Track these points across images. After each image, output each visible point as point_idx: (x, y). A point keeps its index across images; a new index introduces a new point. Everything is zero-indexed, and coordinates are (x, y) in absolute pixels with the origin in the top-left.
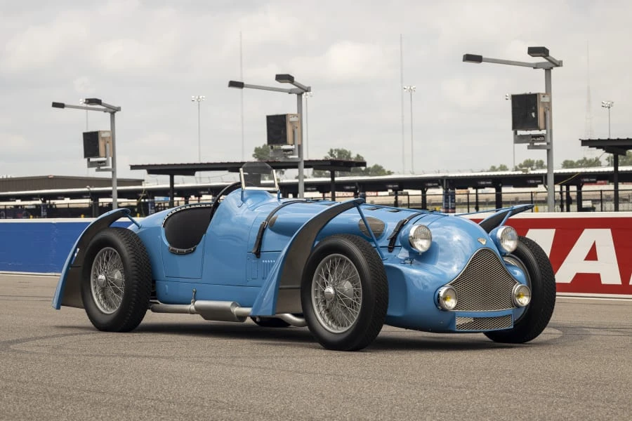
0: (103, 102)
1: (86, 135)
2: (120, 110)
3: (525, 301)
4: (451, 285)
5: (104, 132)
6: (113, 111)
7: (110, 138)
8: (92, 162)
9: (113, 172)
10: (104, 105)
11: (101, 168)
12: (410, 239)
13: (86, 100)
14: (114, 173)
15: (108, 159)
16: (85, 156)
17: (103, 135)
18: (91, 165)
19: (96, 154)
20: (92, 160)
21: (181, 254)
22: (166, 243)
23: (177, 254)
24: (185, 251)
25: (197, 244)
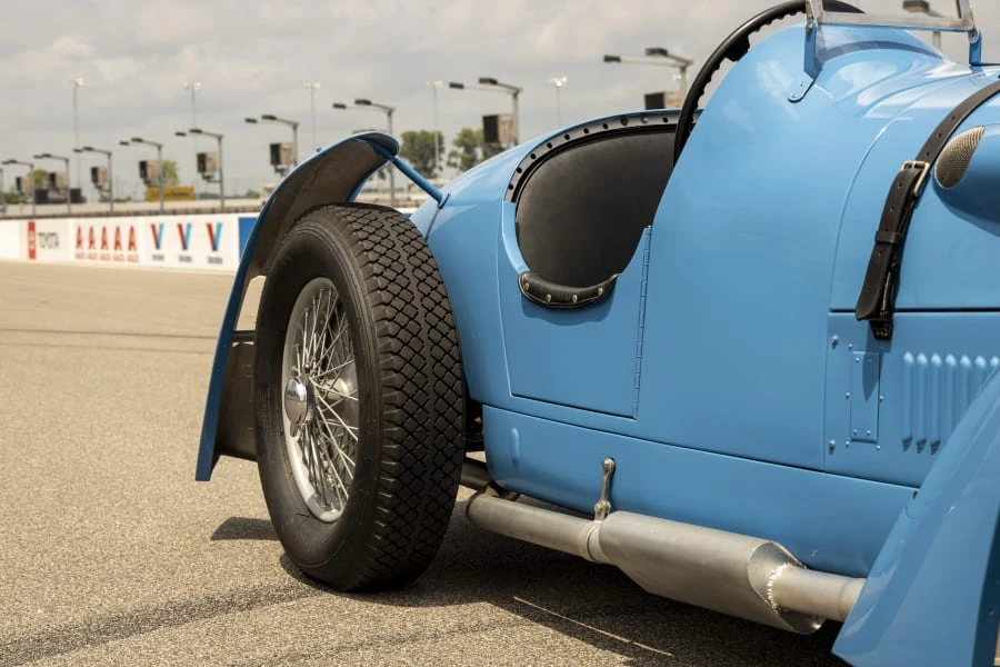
21: (560, 308)
22: (518, 264)
23: (547, 307)
24: (575, 293)
25: (620, 269)
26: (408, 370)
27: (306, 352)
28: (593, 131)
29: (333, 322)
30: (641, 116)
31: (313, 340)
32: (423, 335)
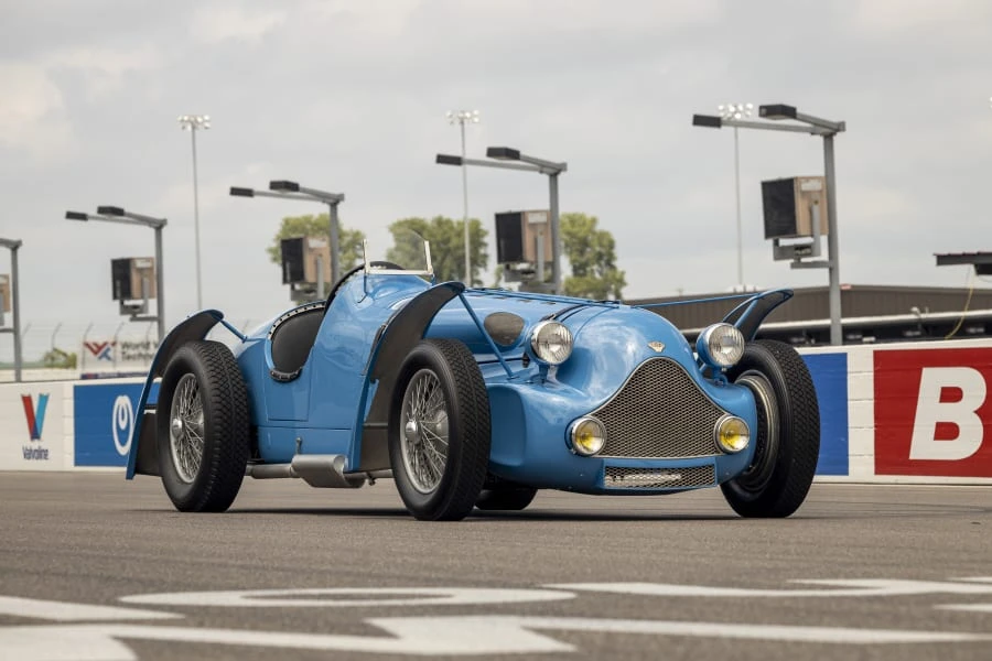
0: (799, 111)
1: (767, 186)
2: (844, 130)
3: (740, 443)
4: (595, 415)
5: (808, 179)
6: (829, 132)
7: (821, 192)
8: (784, 248)
9: (831, 270)
10: (805, 119)
11: (804, 260)
12: (533, 344)
13: (761, 107)
14: (833, 271)
15: (817, 242)
16: (768, 235)
17: (805, 187)
18: (781, 253)
19: (790, 229)
20: (784, 242)
21: (284, 381)
22: (270, 364)
23: (280, 382)
24: (288, 375)
25: (303, 364)
26: (225, 410)
27: (182, 408)
28: (291, 314)
29: (194, 395)
30: (296, 310)
31: (185, 403)
32: (231, 395)
